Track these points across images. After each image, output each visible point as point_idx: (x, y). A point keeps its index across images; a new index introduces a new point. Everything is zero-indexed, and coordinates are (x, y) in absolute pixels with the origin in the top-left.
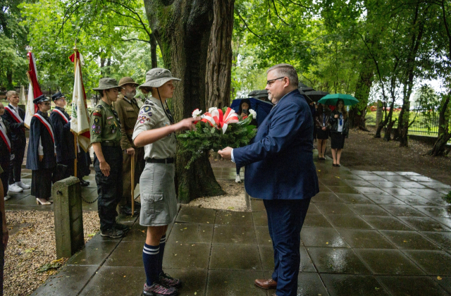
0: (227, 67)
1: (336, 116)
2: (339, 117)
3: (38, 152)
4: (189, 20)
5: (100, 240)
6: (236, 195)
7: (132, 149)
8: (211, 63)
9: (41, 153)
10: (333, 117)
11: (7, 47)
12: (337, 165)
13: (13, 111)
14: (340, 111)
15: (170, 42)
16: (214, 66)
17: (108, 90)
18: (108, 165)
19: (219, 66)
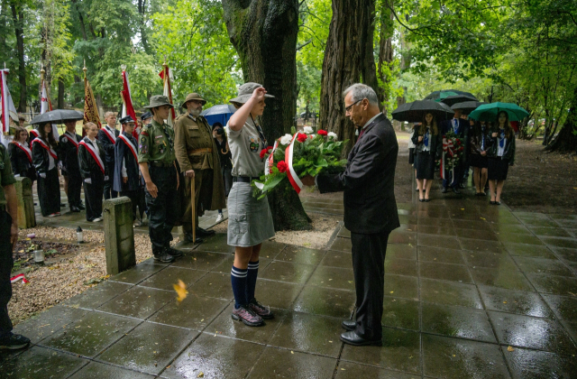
0: (353, 74)
1: (494, 135)
2: (499, 136)
3: (121, 174)
4: (266, 23)
5: (152, 263)
6: (324, 231)
7: (191, 171)
8: (332, 70)
9: (125, 175)
10: (491, 136)
11: (145, 64)
12: (496, 203)
13: (109, 132)
14: (502, 127)
15: (246, 51)
16: (335, 73)
17: (157, 108)
18: (154, 186)
19: (343, 73)
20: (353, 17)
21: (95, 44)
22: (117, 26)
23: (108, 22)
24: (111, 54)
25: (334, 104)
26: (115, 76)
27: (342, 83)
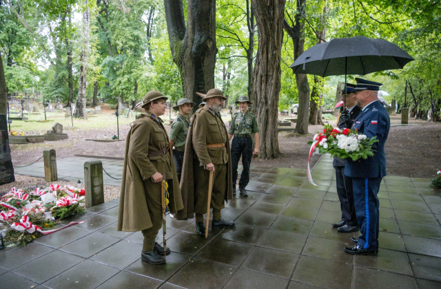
0: (274, 77)
8: (259, 75)
16: (261, 77)
20: (273, 38)
21: (118, 59)
22: (131, 47)
23: (126, 43)
24: (127, 65)
25: (261, 98)
26: (129, 80)
27: (266, 83)
